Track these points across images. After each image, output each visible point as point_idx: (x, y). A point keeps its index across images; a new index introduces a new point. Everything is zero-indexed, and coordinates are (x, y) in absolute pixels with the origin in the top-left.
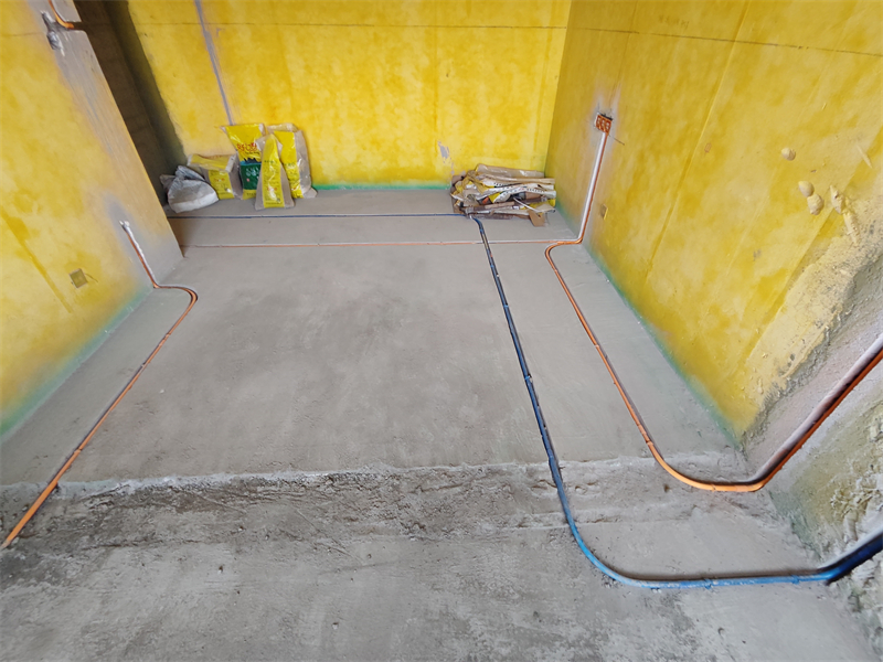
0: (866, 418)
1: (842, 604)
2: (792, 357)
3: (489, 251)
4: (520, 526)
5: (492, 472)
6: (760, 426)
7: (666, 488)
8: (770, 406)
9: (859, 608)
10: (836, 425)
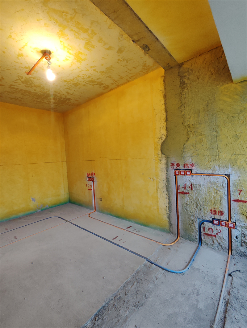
0: (183, 209)
1: (206, 246)
2: (166, 206)
3: (72, 223)
4: (157, 279)
5: (138, 272)
6: (170, 224)
7: (169, 249)
8: (169, 218)
9: (208, 244)
10: (181, 213)
